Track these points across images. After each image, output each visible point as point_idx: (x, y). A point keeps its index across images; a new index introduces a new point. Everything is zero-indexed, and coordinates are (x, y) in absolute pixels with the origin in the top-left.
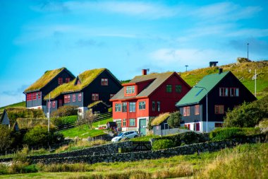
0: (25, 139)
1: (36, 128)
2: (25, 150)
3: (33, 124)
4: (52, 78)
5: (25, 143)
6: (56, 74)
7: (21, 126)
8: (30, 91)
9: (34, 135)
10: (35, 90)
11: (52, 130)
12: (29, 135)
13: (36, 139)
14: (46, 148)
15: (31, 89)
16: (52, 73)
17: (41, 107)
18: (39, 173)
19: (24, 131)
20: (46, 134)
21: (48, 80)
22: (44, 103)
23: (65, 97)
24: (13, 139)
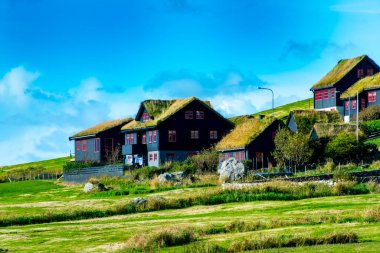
0: (328, 151)
1: (341, 136)
2: (329, 165)
3: (335, 131)
4: (349, 70)
5: (328, 155)
6: (355, 64)
7: (320, 133)
8: (319, 87)
9: (339, 145)
10: (326, 86)
11: (362, 139)
12: (332, 145)
13: (341, 150)
14: (357, 162)
15: (321, 85)
16: (348, 63)
17: (335, 108)
18: (372, 194)
19: (325, 140)
20: (354, 144)
21: (343, 73)
22: (340, 103)
23: (370, 95)
24: (312, 151)
